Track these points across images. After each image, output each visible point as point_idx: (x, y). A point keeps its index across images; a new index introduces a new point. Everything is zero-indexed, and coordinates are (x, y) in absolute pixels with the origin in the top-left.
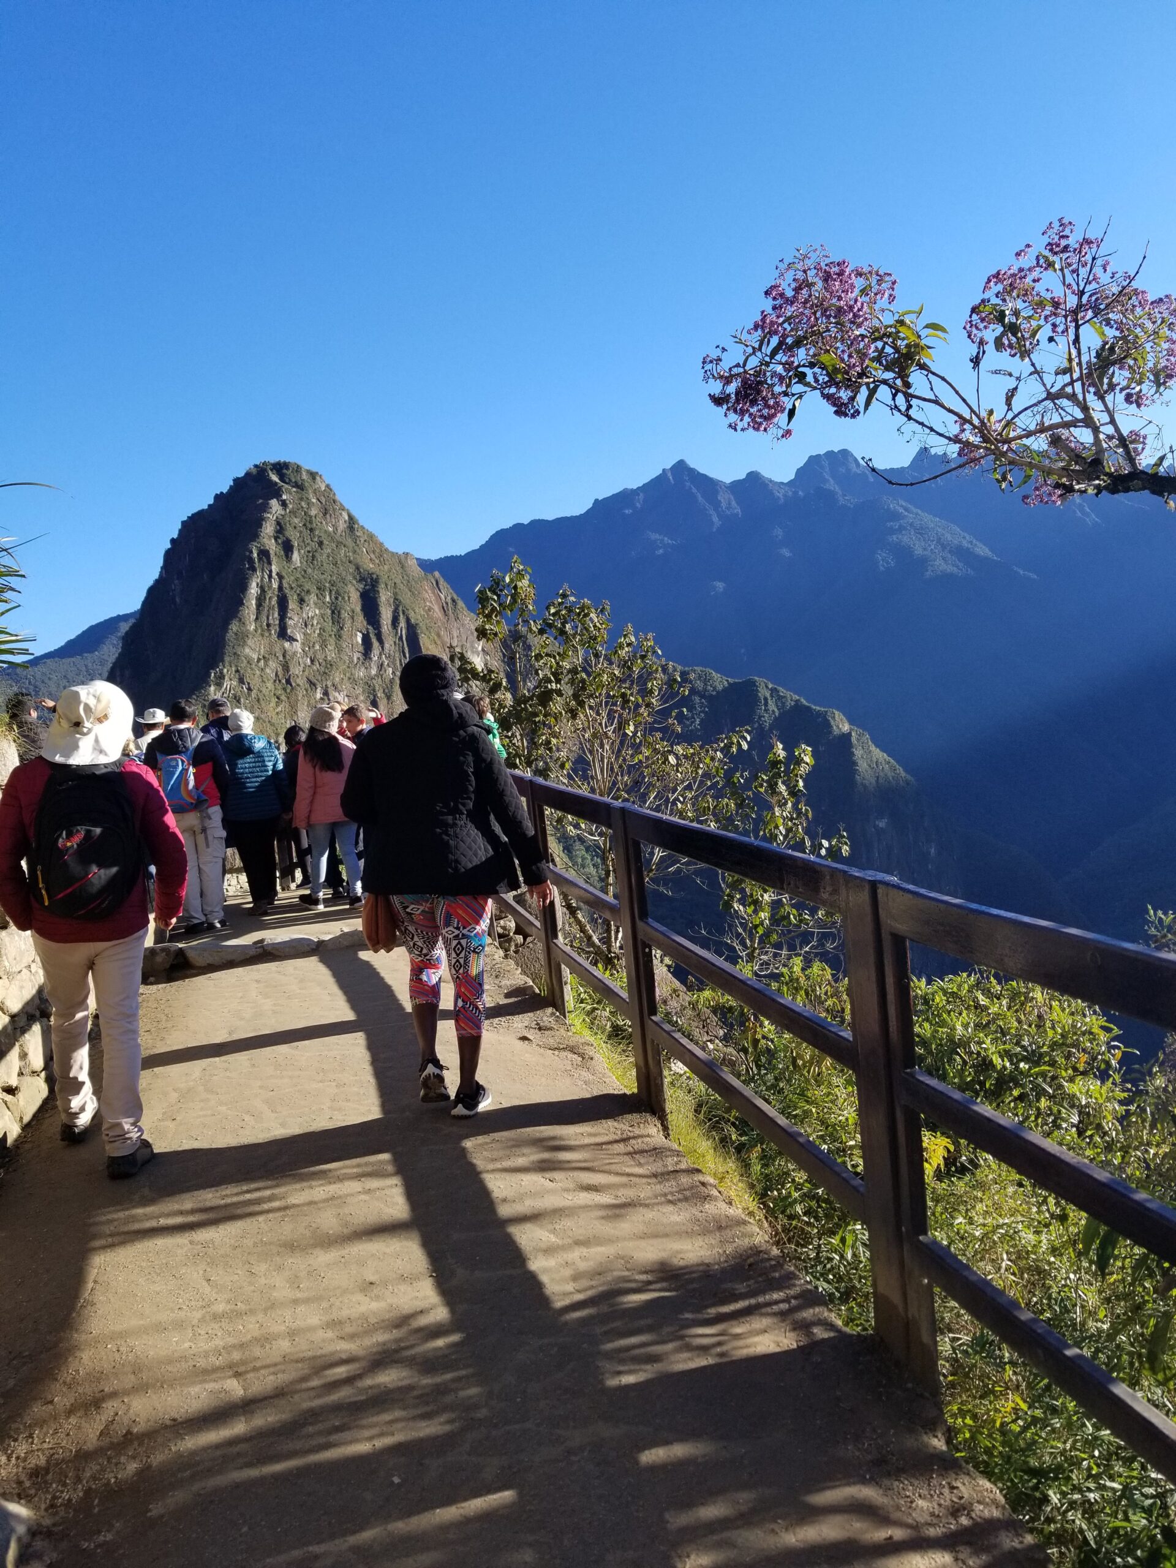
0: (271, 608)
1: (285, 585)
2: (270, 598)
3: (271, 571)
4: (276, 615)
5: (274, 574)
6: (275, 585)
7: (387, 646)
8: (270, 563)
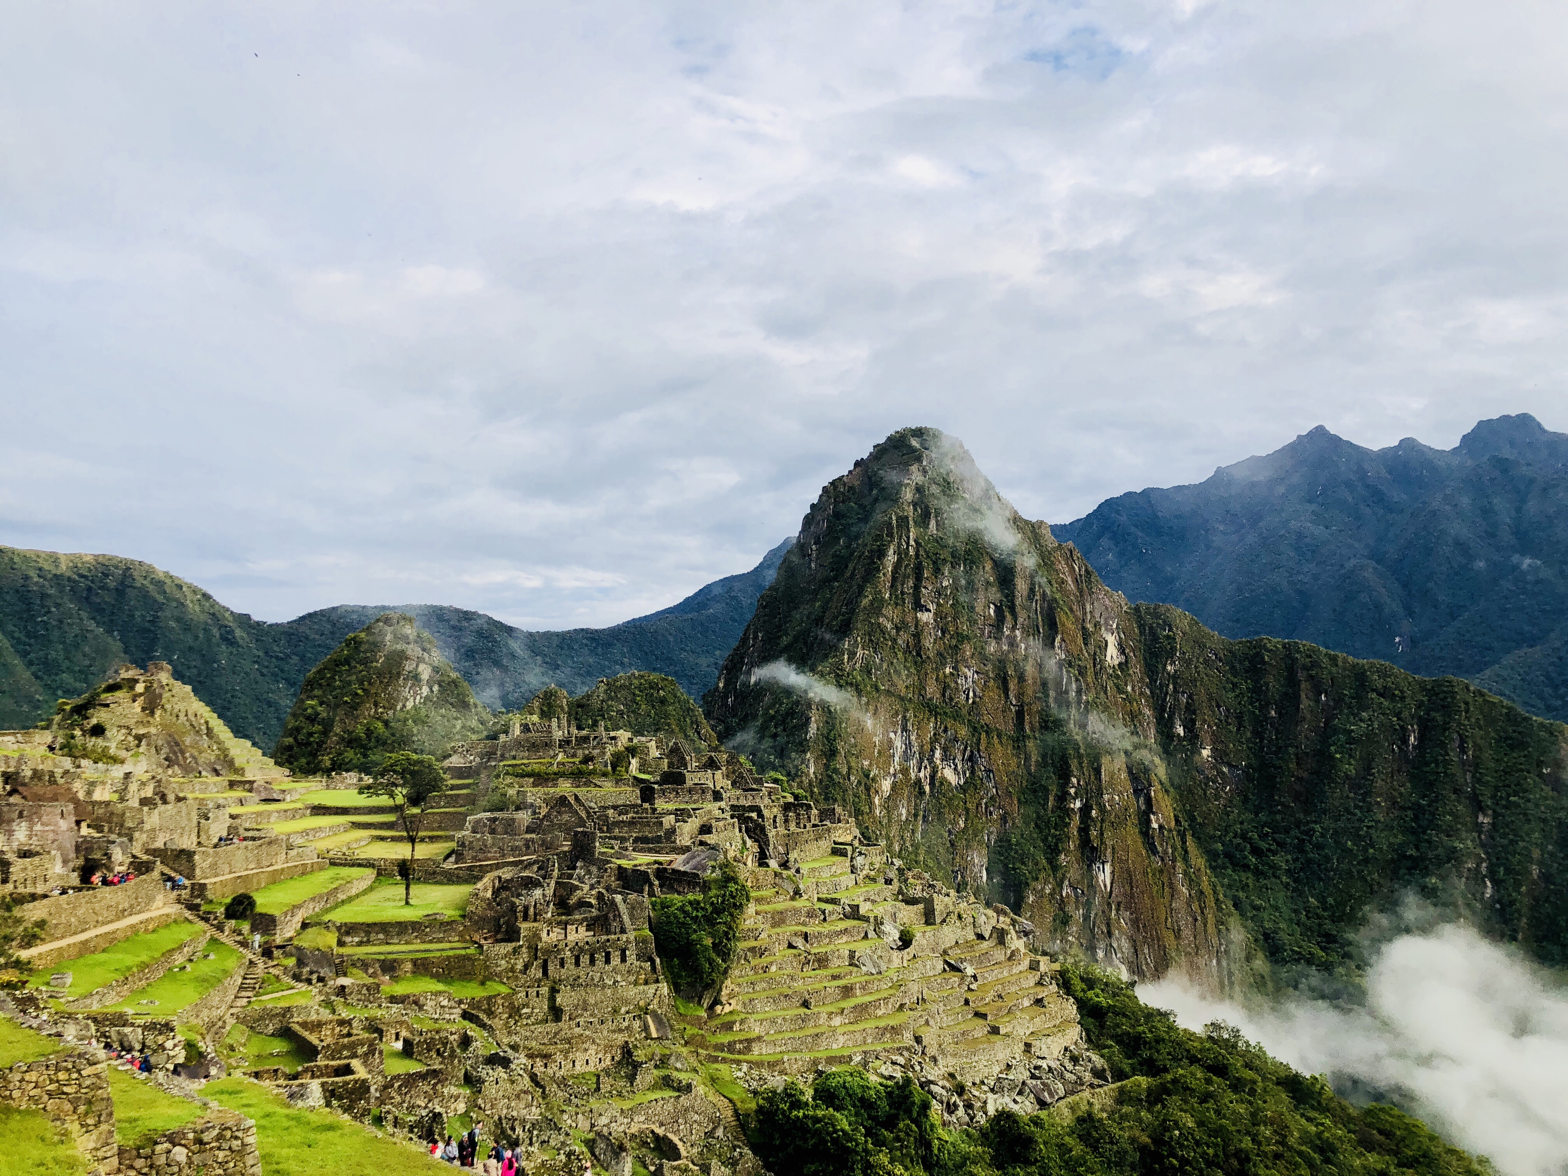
0: (906, 577)
1: (922, 552)
2: (906, 566)
3: (908, 538)
4: (911, 584)
5: (912, 543)
6: (912, 552)
7: (1020, 620)
8: (909, 531)
